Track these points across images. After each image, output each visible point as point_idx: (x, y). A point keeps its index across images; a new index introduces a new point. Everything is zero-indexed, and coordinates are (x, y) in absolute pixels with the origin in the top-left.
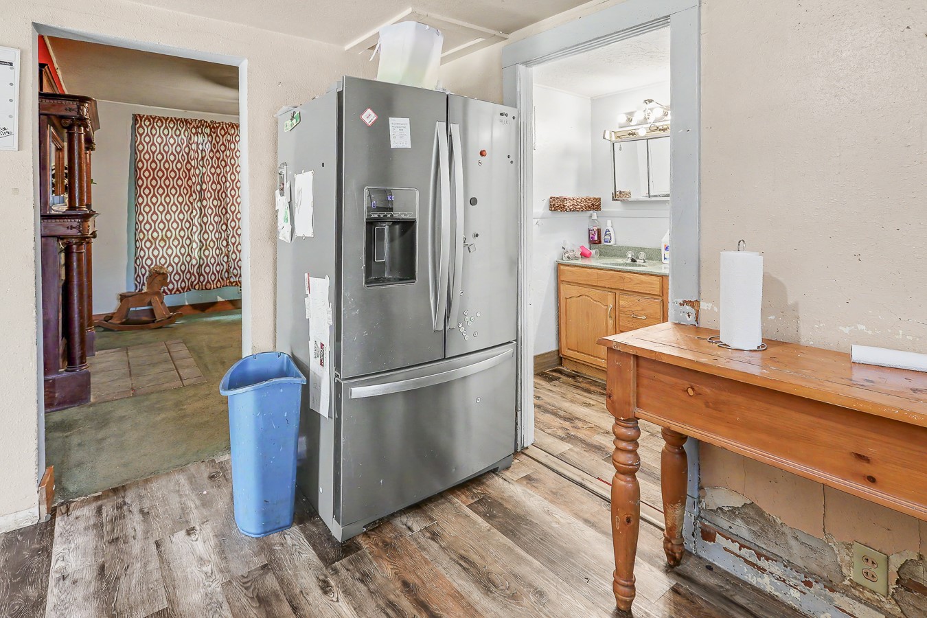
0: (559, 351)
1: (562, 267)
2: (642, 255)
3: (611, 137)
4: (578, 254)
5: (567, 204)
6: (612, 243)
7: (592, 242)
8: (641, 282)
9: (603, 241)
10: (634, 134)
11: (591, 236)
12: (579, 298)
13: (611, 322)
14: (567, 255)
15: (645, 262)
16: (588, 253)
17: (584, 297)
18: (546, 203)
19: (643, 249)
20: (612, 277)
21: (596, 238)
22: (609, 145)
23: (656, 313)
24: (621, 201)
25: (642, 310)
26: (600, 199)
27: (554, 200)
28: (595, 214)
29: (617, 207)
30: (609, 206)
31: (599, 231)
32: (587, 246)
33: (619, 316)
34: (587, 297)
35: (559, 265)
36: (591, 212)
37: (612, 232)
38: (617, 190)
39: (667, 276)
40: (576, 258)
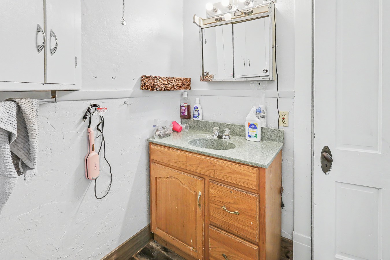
0: (149, 227)
1: (153, 147)
2: (227, 131)
3: (200, 23)
4: (170, 130)
5: (158, 83)
6: (200, 118)
7: (183, 117)
8: (234, 172)
9: (192, 116)
10: (220, 20)
11: (182, 111)
12: (168, 180)
13: (200, 210)
14: (158, 133)
15: (230, 138)
16: (179, 128)
17: (173, 179)
18: (136, 82)
19: (227, 125)
20: (202, 162)
21: (186, 114)
22: (198, 29)
23: (252, 210)
24: (208, 81)
25: (235, 203)
26: (190, 80)
27: (144, 79)
28: (185, 93)
29: (203, 87)
30: (198, 86)
31: (189, 107)
32: (178, 120)
33: (208, 204)
34: (175, 180)
35: (150, 144)
36: (182, 91)
37: (199, 109)
38: (204, 72)
39: (264, 169)
40: (167, 135)
